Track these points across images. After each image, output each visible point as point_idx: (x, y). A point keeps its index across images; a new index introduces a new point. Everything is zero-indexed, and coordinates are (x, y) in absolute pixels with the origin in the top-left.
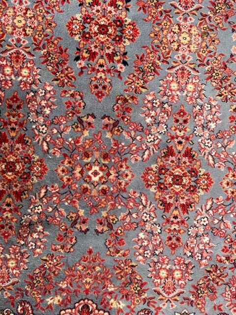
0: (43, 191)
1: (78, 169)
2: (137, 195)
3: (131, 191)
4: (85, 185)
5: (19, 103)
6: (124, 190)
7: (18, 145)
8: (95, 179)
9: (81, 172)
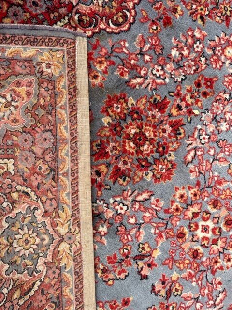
0: (145, 196)
1: (195, 209)
2: (220, 288)
3: (219, 279)
4: (186, 230)
5: (208, 90)
6: (213, 272)
7: (167, 127)
8: (200, 234)
9: (195, 215)
